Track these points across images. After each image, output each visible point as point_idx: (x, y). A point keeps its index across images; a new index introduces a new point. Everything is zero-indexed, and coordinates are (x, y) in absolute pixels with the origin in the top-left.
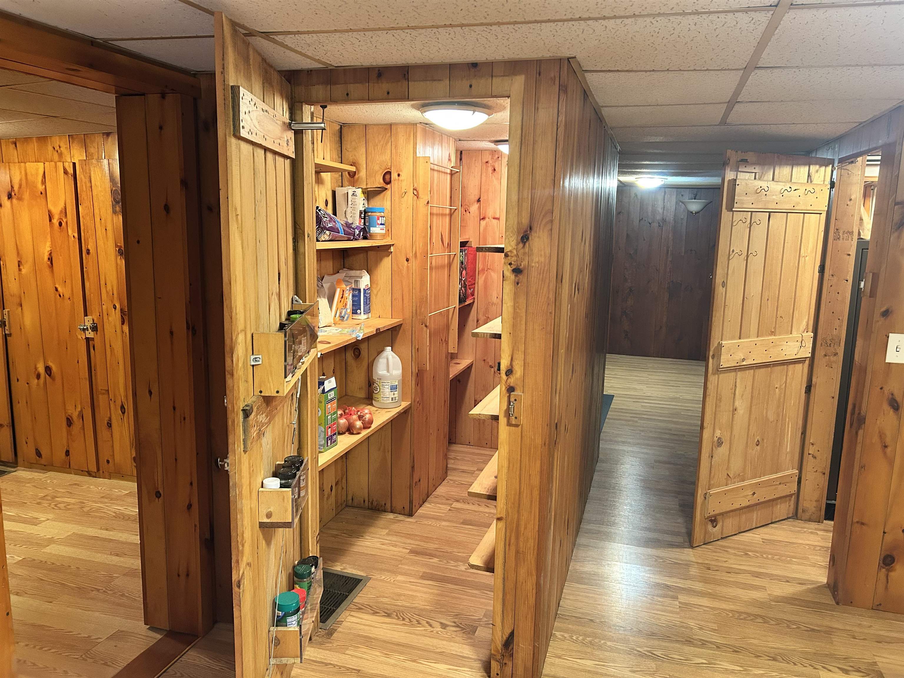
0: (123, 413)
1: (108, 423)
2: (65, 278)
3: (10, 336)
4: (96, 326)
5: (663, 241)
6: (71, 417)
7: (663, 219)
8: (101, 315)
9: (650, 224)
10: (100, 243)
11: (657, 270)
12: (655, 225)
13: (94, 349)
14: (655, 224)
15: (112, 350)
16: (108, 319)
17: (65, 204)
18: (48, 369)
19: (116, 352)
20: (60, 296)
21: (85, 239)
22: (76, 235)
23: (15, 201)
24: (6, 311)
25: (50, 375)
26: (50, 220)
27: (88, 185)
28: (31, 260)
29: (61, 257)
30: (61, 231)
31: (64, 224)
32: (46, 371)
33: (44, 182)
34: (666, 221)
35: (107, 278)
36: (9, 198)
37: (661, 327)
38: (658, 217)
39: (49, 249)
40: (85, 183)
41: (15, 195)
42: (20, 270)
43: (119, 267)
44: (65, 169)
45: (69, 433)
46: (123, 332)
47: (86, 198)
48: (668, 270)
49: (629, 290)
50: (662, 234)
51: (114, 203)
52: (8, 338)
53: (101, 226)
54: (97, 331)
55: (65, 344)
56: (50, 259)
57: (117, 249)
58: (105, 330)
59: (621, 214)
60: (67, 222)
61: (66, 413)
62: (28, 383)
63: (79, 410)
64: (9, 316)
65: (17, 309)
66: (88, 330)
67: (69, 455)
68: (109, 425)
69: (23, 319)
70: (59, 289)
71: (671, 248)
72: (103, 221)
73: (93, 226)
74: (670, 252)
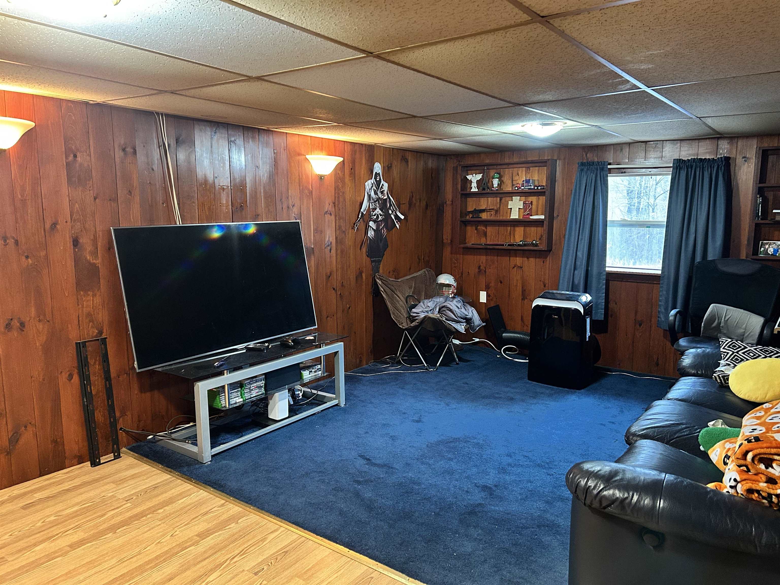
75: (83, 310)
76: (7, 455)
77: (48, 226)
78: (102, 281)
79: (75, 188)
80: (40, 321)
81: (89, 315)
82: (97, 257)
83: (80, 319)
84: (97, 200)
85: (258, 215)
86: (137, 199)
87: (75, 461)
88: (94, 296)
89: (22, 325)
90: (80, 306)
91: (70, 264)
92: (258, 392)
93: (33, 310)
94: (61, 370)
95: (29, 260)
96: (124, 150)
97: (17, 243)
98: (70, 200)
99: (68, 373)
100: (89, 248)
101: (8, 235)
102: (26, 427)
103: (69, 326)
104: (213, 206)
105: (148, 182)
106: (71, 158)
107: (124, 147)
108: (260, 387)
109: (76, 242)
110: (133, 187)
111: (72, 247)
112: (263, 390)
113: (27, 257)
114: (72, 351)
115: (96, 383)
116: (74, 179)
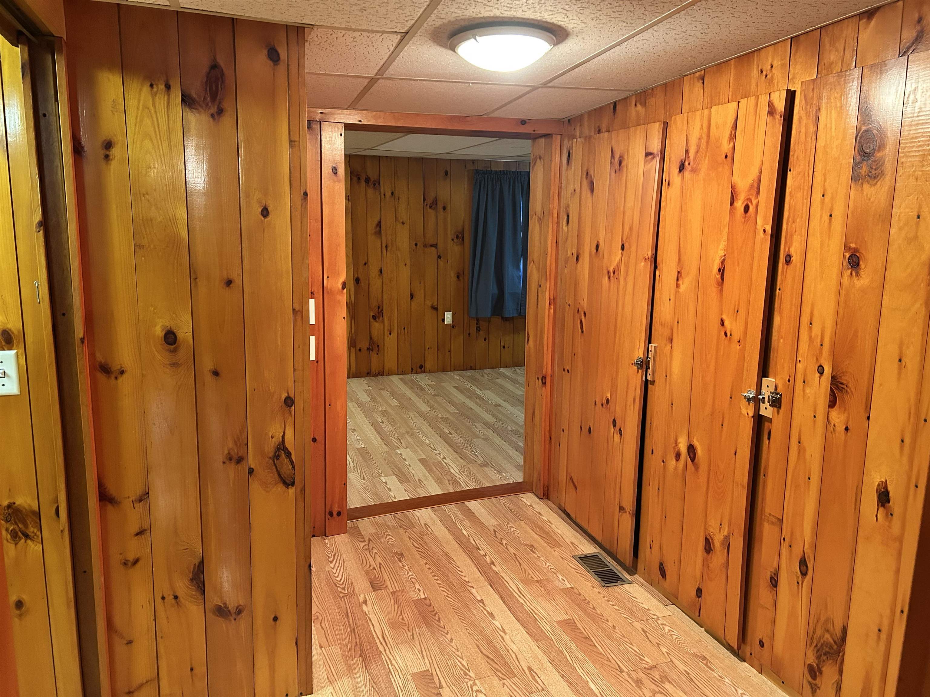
0: (804, 574)
1: (771, 578)
2: (739, 305)
3: (653, 384)
4: (780, 398)
6: (712, 539)
8: (791, 380)
10: (815, 243)
13: (769, 438)
15: (801, 450)
16: (804, 390)
17: (760, 173)
18: (691, 449)
19: (808, 457)
20: (726, 334)
21: (786, 238)
22: (769, 228)
23: (687, 174)
24: (653, 345)
25: (693, 460)
26: (732, 204)
27: (812, 129)
28: (694, 271)
29: (737, 269)
30: (746, 221)
31: (752, 209)
32: (689, 452)
33: (733, 137)
35: (816, 313)
36: (680, 171)
39: (722, 253)
40: (806, 126)
41: (689, 164)
42: (678, 286)
43: (843, 292)
44: (771, 105)
45: (706, 564)
46: (828, 421)
47: (802, 156)
51: (858, 158)
52: (650, 386)
53: (822, 209)
54: (780, 407)
55: (721, 419)
56: (722, 271)
57: (848, 255)
58: (795, 411)
60: (757, 206)
61: (706, 529)
62: (663, 462)
63: (726, 533)
64: (655, 353)
65: (666, 345)
66: (764, 403)
67: (701, 597)
68: (774, 582)
69: (671, 363)
70: (726, 323)
72: (827, 198)
73: (806, 209)
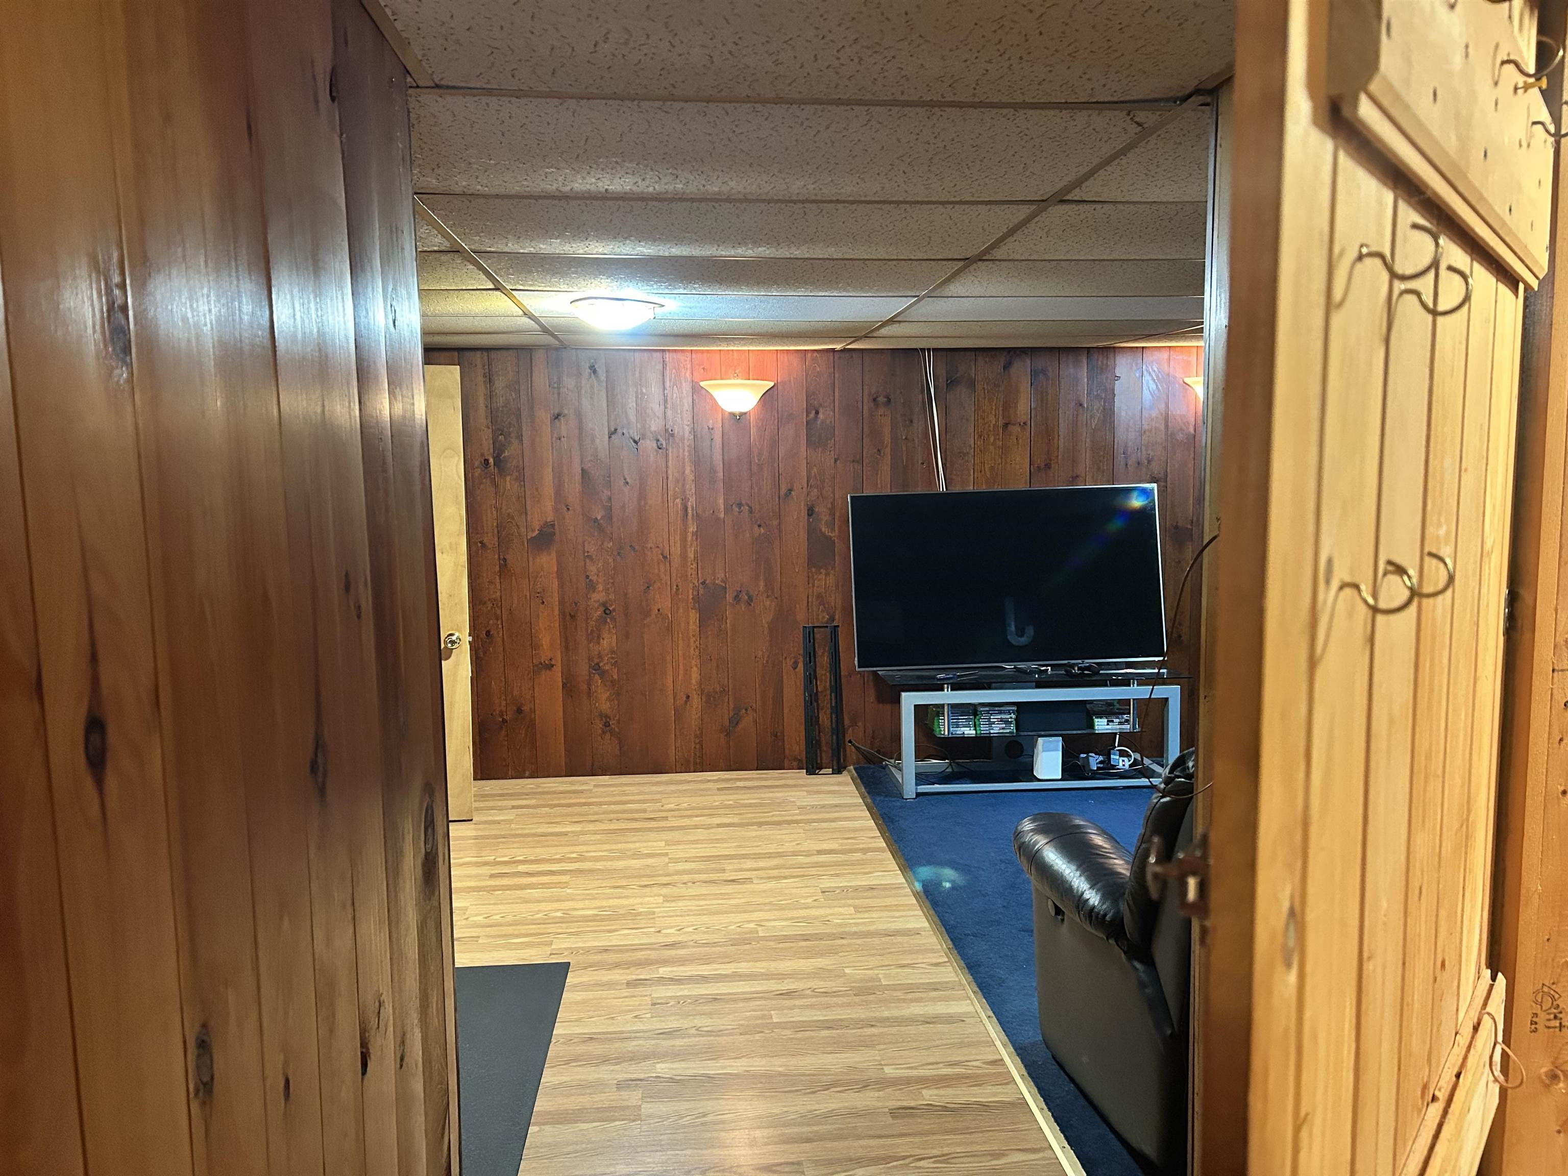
5: (671, 485)
7: (666, 430)
9: (636, 442)
11: (665, 557)
12: (649, 445)
14: (648, 442)
34: (672, 435)
37: (688, 697)
38: (655, 425)
48: (691, 555)
49: (602, 609)
50: (667, 467)
59: (561, 418)
71: (691, 503)
74: (690, 511)
75: (813, 591)
76: (726, 735)
77: (782, 493)
78: (837, 558)
79: (815, 449)
80: (768, 597)
81: (819, 596)
82: (833, 530)
83: (810, 600)
84: (838, 462)
85: (1077, 476)
86: (888, 459)
87: (795, 764)
88: (827, 574)
89: (750, 598)
90: (811, 585)
91: (803, 536)
92: (1003, 729)
93: (762, 584)
94: (785, 655)
95: (762, 529)
96: (874, 400)
97: (751, 511)
98: (807, 463)
99: (793, 660)
100: (825, 518)
101: (743, 502)
102: (746, 710)
103: (797, 606)
104: (999, 464)
105: (904, 437)
106: (812, 415)
107: (875, 396)
108: (1007, 722)
109: (811, 512)
110: (883, 443)
111: (806, 517)
112: (1013, 727)
113: (759, 526)
114: (799, 635)
115: (823, 677)
116: (813, 439)
